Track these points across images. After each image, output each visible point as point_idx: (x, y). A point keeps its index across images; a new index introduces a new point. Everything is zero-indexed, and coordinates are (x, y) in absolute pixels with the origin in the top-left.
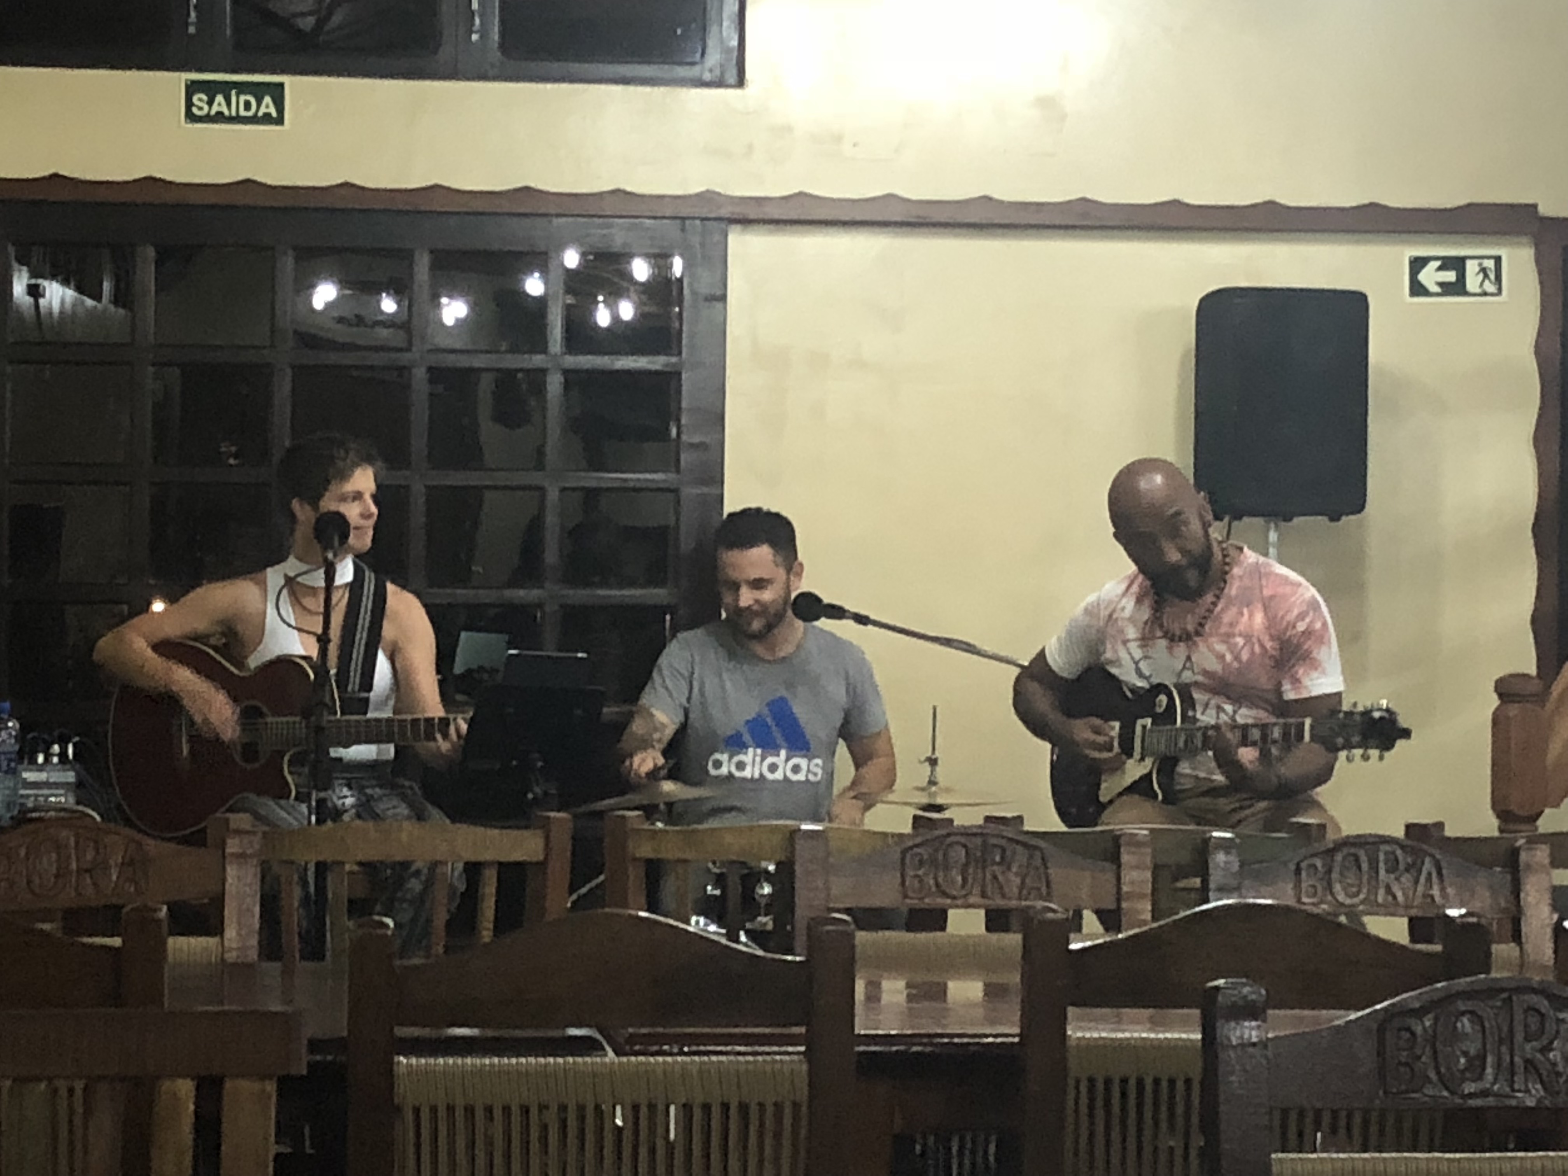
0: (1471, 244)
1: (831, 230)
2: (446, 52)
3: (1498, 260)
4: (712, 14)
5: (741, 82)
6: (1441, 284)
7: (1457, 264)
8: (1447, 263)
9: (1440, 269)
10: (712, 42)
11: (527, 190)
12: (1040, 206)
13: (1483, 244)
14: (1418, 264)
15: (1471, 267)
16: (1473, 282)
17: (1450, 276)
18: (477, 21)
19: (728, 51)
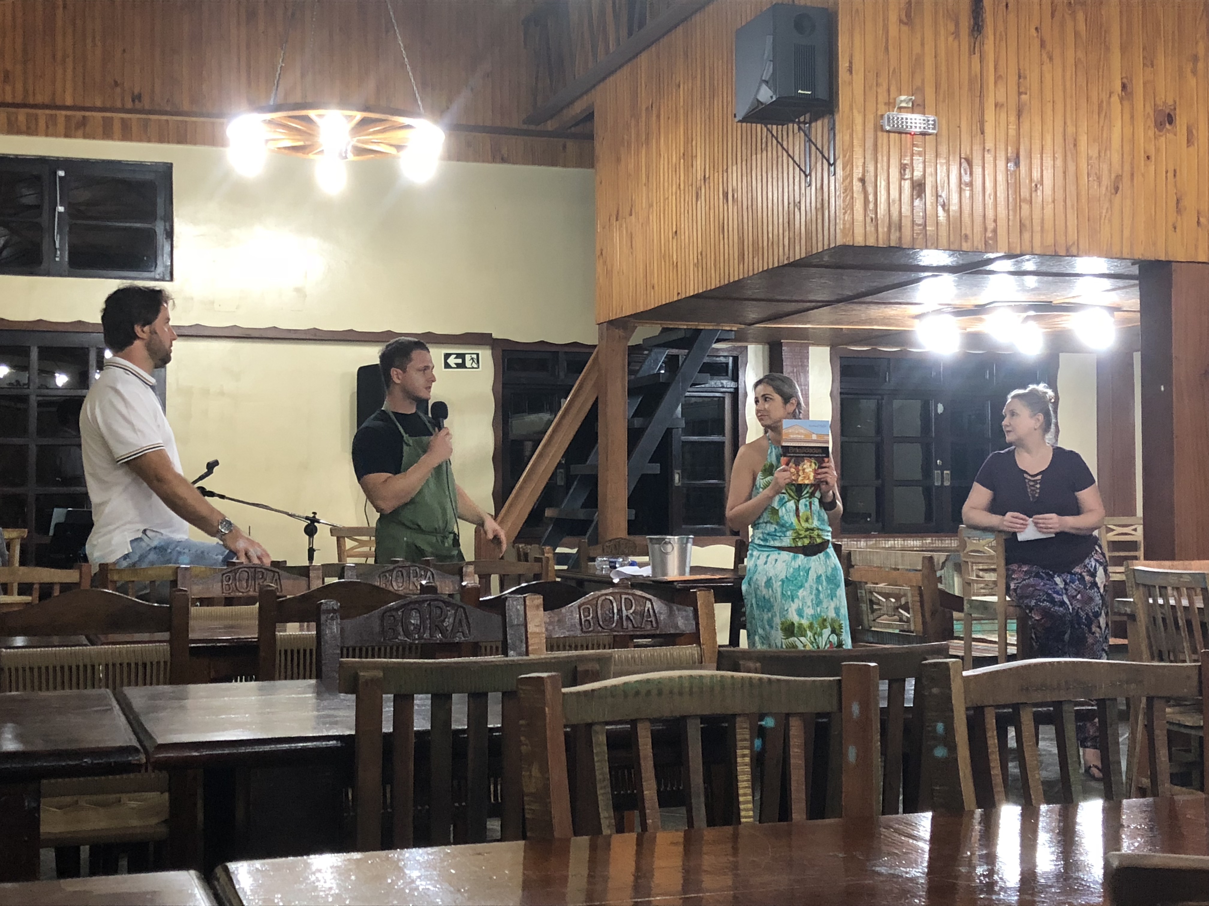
0: (467, 349)
1: (210, 340)
2: (44, 266)
3: (478, 355)
4: (159, 252)
5: (172, 279)
6: (456, 364)
7: (462, 356)
8: (458, 356)
9: (456, 358)
10: (159, 262)
11: (80, 322)
12: (296, 331)
13: (472, 349)
14: (447, 356)
15: (468, 357)
16: (468, 363)
17: (460, 361)
18: (58, 252)
19: (166, 266)
